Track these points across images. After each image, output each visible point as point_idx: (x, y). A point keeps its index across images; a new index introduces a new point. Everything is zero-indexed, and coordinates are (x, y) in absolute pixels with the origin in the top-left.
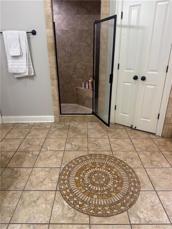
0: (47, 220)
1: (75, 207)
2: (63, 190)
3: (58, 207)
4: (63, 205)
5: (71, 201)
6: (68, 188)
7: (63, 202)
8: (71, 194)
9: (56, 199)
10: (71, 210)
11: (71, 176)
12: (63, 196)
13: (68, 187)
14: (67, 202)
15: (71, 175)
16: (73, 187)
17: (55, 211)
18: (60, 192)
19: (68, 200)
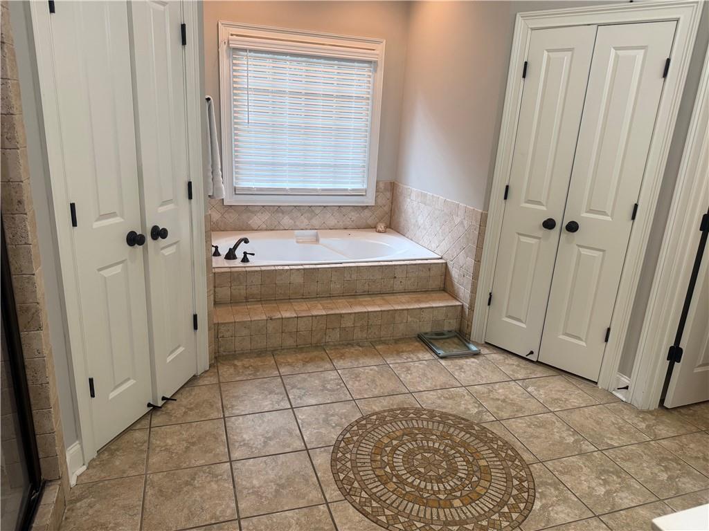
0: (595, 523)
1: (532, 486)
2: (513, 521)
3: (556, 515)
4: (544, 507)
5: (526, 498)
6: (499, 512)
7: (539, 510)
8: (509, 503)
9: (543, 525)
10: (542, 492)
11: (459, 516)
12: (527, 516)
13: (495, 513)
14: (533, 504)
15: (457, 519)
16: (487, 504)
17: (568, 515)
18: (520, 524)
19: (527, 502)
